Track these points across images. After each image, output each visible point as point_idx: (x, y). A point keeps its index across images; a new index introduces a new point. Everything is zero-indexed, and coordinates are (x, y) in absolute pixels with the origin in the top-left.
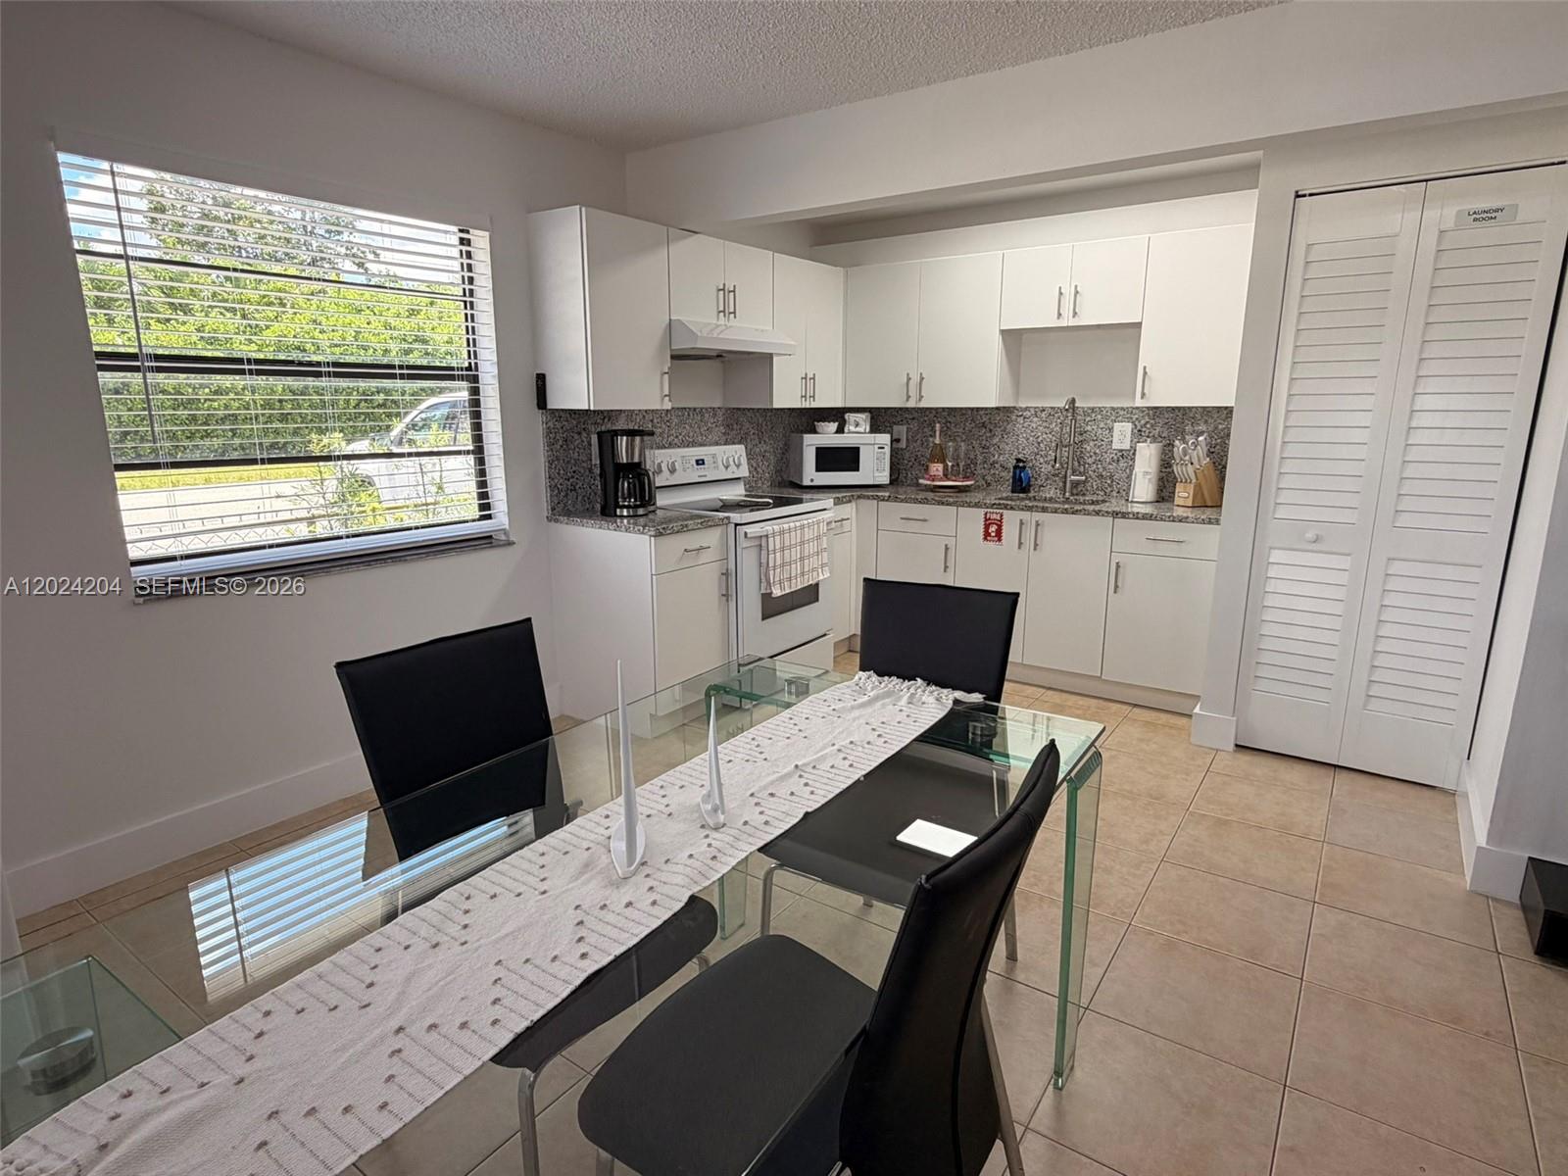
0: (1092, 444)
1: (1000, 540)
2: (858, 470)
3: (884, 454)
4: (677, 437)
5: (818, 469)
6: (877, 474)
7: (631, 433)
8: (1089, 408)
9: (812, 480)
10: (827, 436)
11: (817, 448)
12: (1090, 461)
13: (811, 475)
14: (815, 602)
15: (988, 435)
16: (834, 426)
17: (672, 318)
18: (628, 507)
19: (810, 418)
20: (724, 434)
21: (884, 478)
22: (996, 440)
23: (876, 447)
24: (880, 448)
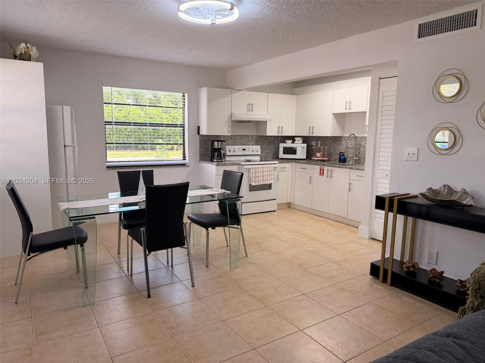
0: (362, 148)
1: (323, 175)
2: (296, 154)
3: (304, 150)
4: (239, 143)
5: (284, 153)
6: (302, 156)
7: (218, 141)
8: (362, 137)
9: (282, 157)
10: (289, 144)
11: (284, 147)
12: (362, 153)
13: (281, 155)
14: (270, 189)
15: (336, 145)
16: (291, 141)
17: (232, 112)
18: (217, 159)
19: (284, 139)
20: (256, 142)
21: (304, 157)
22: (338, 146)
23: (302, 147)
24: (303, 148)
